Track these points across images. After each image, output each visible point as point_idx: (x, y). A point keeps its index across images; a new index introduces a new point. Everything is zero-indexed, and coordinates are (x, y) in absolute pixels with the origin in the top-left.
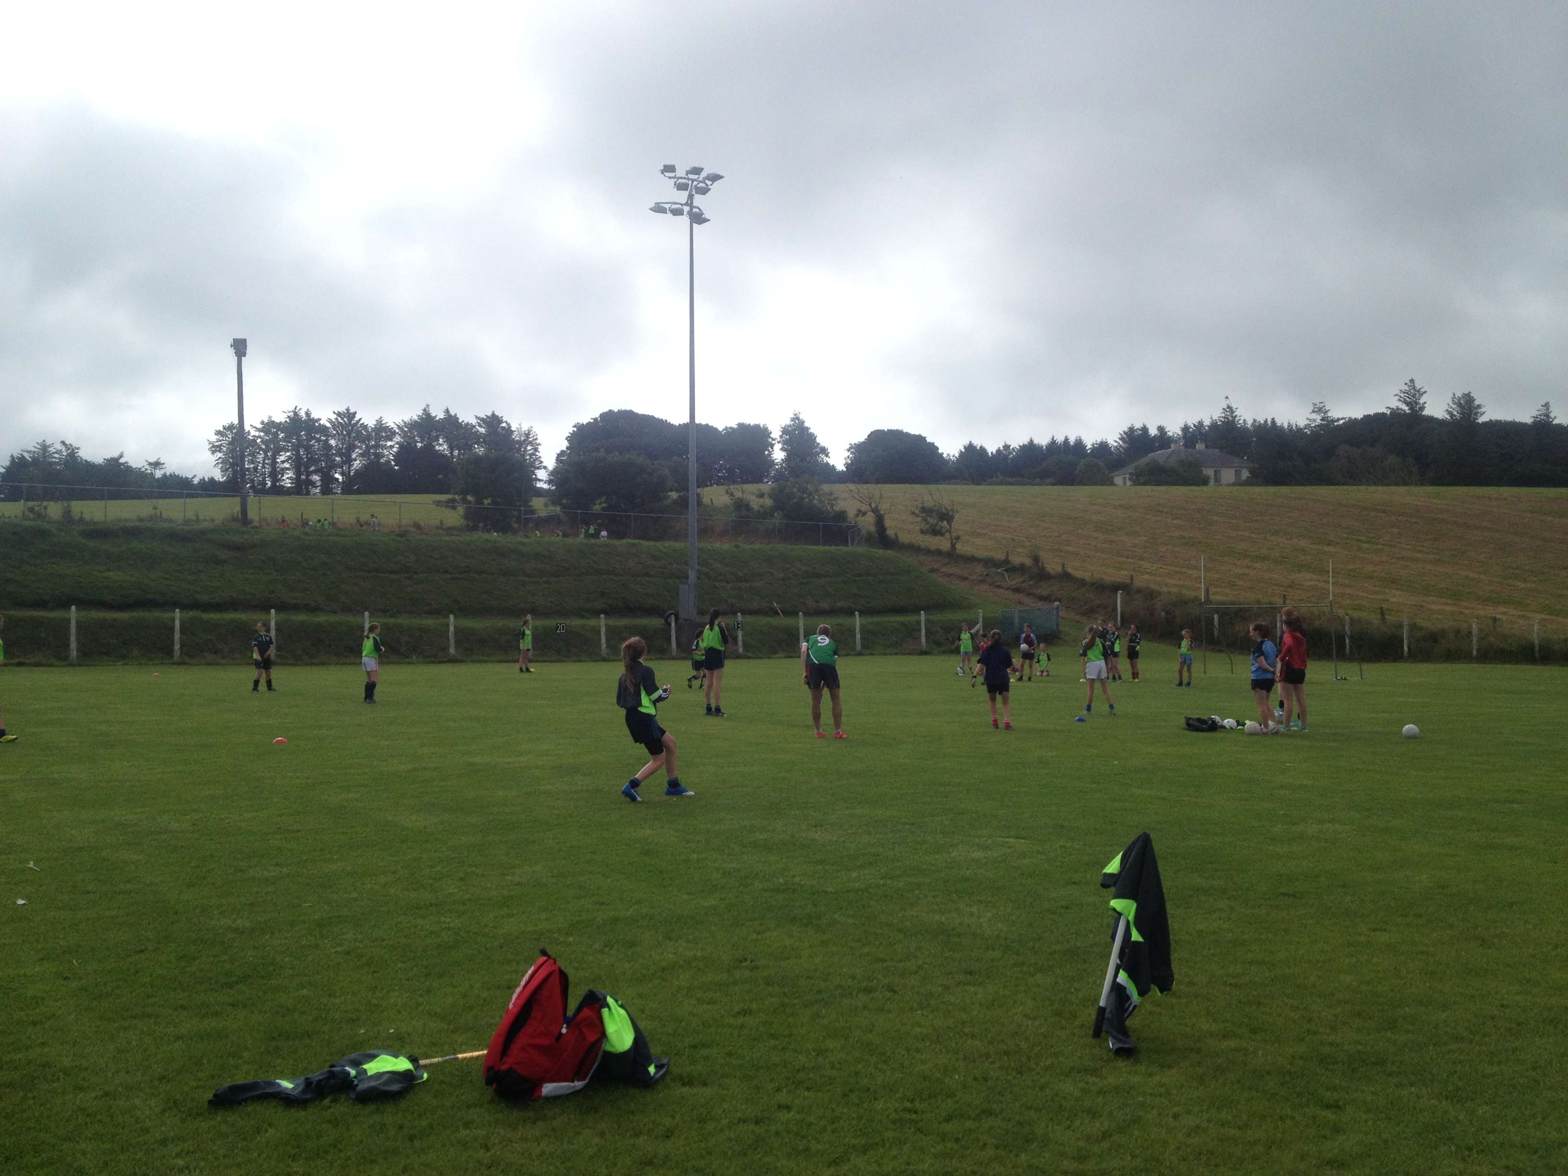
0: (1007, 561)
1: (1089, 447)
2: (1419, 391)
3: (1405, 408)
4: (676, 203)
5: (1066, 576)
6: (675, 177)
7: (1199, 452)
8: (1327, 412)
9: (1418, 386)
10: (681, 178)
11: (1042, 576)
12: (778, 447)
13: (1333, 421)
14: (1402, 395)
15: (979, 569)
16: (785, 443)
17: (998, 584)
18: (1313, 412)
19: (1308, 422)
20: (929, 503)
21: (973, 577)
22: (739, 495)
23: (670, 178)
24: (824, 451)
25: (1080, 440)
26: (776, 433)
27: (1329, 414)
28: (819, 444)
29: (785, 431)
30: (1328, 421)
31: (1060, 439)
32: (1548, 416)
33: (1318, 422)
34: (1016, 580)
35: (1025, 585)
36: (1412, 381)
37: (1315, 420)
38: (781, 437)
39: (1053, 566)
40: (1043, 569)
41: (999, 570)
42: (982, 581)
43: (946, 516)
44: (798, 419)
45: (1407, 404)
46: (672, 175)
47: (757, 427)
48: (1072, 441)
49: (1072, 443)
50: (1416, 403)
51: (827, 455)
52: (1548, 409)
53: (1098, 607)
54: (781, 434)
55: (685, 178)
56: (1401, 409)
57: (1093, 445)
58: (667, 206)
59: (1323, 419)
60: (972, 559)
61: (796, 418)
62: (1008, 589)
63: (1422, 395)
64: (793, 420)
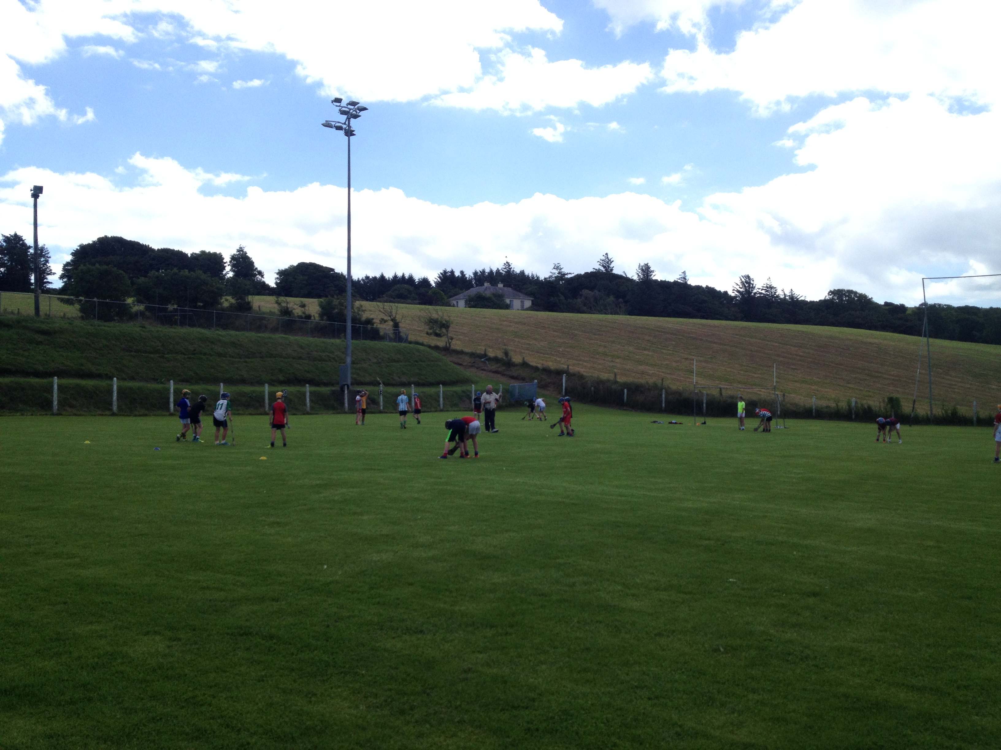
0: (485, 355)
1: (417, 280)
2: (610, 260)
3: (602, 269)
4: (339, 122)
5: (525, 364)
6: (339, 106)
7: (500, 289)
8: (561, 269)
9: (610, 257)
10: (345, 107)
11: (509, 364)
12: (228, 268)
13: (565, 275)
14: (601, 262)
15: (467, 358)
16: (233, 266)
17: (482, 368)
18: (554, 268)
19: (551, 274)
20: (435, 316)
21: (465, 364)
22: (284, 305)
23: (336, 106)
24: (260, 273)
25: (412, 276)
26: (227, 259)
27: (562, 270)
28: (256, 268)
29: (233, 258)
30: (562, 274)
31: (400, 275)
32: (685, 278)
33: (556, 275)
34: (494, 367)
35: (500, 369)
36: (607, 254)
37: (555, 274)
38: (230, 262)
39: (517, 359)
40: (510, 360)
41: (483, 360)
42: (472, 366)
43: (445, 325)
44: (242, 251)
45: (604, 267)
46: (338, 104)
47: (215, 254)
48: (407, 276)
49: (407, 278)
50: (609, 267)
51: (262, 276)
52: (685, 275)
53: (549, 383)
54: (230, 259)
55: (346, 107)
56: (601, 270)
57: (419, 280)
58: (333, 123)
59: (559, 273)
60: (462, 352)
61: (241, 250)
62: (490, 371)
63: (611, 262)
64: (238, 251)
